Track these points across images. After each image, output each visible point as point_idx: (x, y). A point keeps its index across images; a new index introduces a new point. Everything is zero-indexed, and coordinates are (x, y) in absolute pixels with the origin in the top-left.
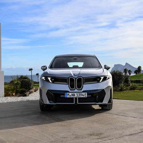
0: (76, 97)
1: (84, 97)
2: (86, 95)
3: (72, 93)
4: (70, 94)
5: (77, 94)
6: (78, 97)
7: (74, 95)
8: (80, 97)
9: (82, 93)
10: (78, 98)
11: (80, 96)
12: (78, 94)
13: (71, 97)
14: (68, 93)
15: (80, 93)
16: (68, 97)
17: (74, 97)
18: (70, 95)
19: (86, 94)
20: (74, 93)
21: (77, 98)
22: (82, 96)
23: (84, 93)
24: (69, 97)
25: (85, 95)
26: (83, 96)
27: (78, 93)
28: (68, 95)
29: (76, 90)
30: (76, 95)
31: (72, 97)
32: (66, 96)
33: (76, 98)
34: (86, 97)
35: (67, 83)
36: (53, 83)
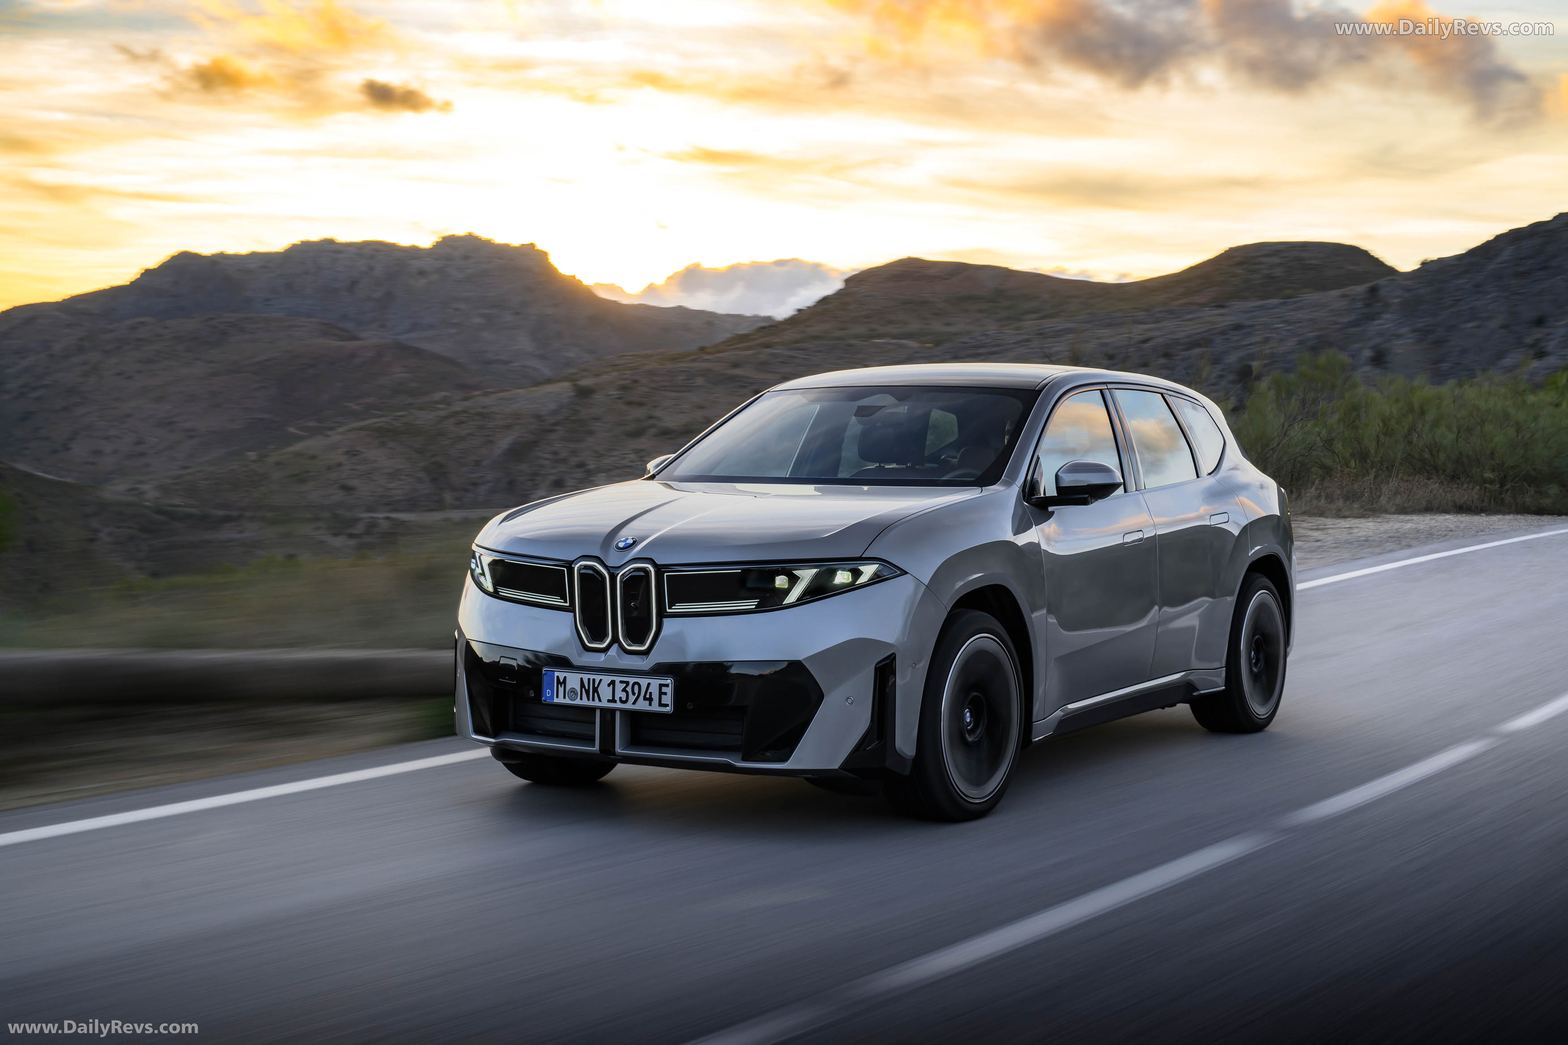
0: (605, 704)
1: (655, 707)
2: (668, 699)
3: (586, 677)
4: (573, 680)
5: (613, 683)
6: (619, 705)
7: (595, 690)
8: (629, 706)
9: (644, 682)
10: (623, 712)
11: (632, 698)
12: (619, 687)
13: (578, 702)
14: (562, 675)
15: (632, 680)
16: (560, 700)
17: (591, 703)
18: (573, 691)
19: (669, 690)
20: (598, 678)
21: (613, 711)
22: (642, 705)
23: (655, 683)
24: (567, 701)
25: (661, 694)
26: (650, 700)
27: (617, 679)
28: (561, 689)
29: (611, 660)
30: (605, 692)
31: (585, 702)
32: (547, 693)
33: (608, 714)
34: (668, 709)
35: (567, 603)
36: (495, 595)
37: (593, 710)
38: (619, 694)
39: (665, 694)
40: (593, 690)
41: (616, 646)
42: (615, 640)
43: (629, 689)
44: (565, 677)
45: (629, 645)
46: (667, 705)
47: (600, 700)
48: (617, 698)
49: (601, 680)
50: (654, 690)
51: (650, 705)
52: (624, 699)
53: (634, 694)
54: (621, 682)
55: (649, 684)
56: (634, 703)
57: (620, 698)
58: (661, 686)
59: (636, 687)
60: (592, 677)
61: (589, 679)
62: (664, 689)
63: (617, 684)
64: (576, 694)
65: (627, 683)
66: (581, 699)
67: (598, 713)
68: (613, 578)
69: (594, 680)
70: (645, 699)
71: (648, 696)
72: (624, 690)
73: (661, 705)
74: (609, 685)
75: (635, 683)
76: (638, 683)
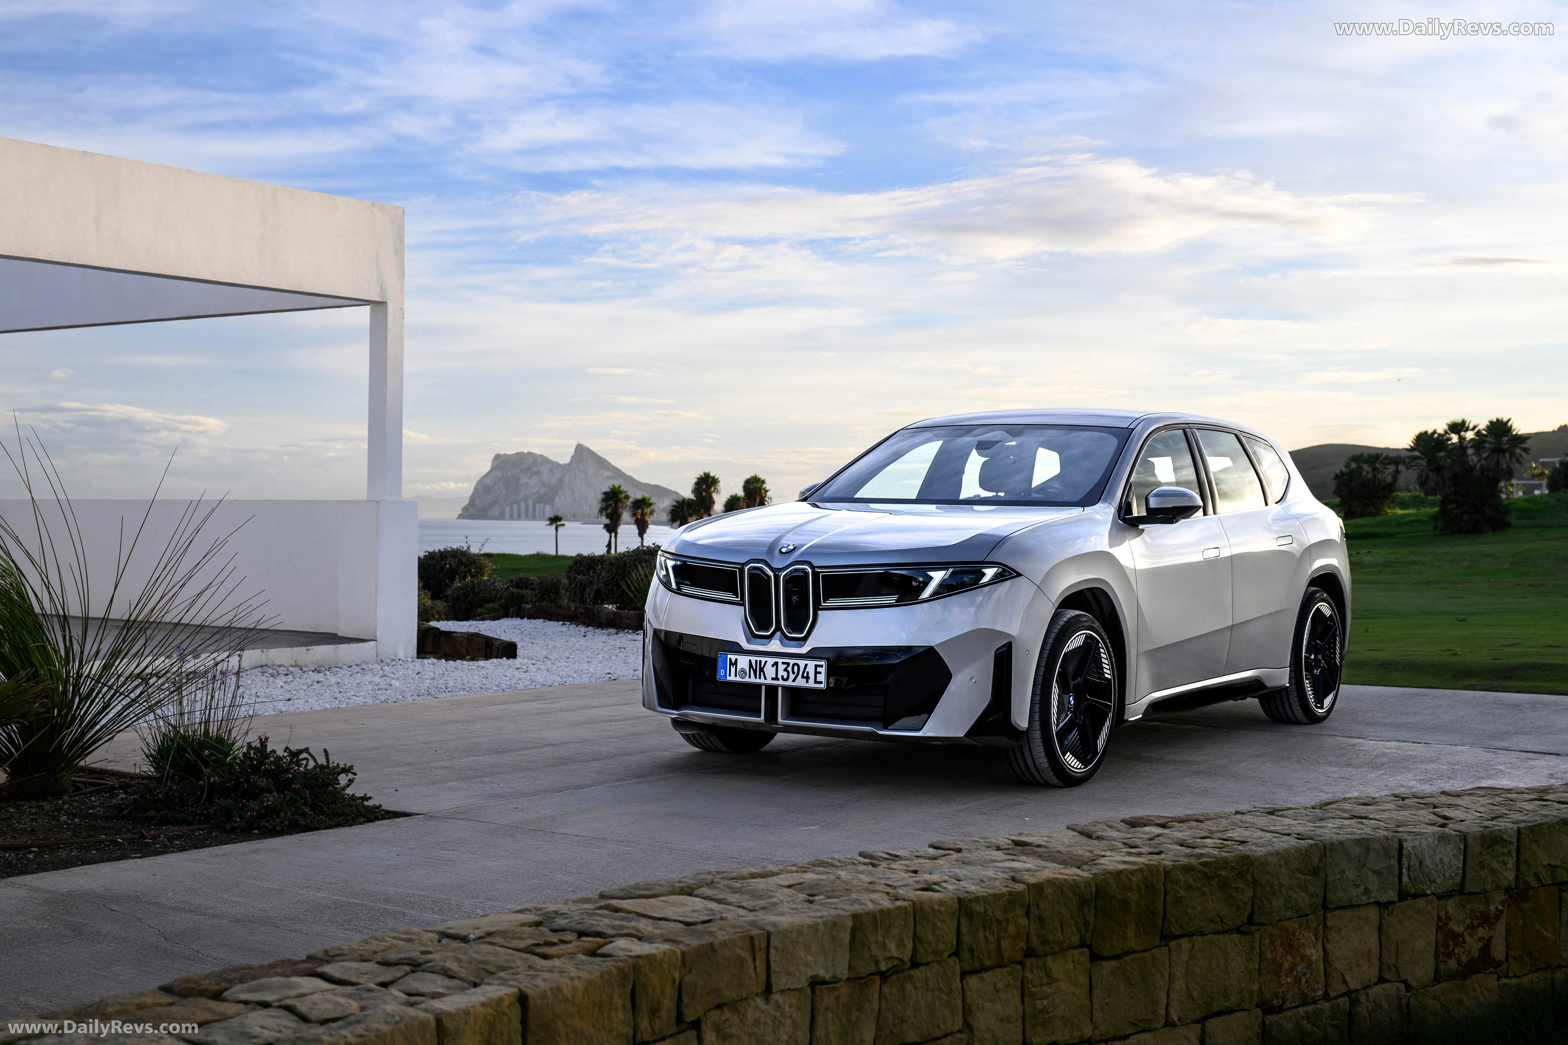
0: (769, 681)
1: (811, 684)
2: (822, 677)
3: (753, 659)
4: (743, 662)
5: (776, 664)
6: (781, 682)
7: (762, 670)
8: (789, 683)
9: (802, 663)
10: (784, 687)
11: (792, 676)
12: (781, 667)
13: (747, 680)
14: (733, 657)
15: (792, 662)
16: (732, 678)
17: (758, 681)
18: (743, 670)
19: (823, 670)
20: (763, 659)
21: (776, 687)
22: (800, 682)
23: (811, 664)
24: (738, 679)
25: (816, 673)
26: (807, 678)
27: (780, 661)
28: (733, 669)
29: (775, 645)
30: (770, 671)
31: (753, 680)
32: (722, 672)
33: (772, 690)
34: (822, 686)
35: (738, 597)
36: (678, 592)
37: (758, 686)
38: (781, 673)
39: (820, 673)
40: (760, 670)
41: (778, 634)
42: (778, 628)
43: (790, 669)
44: (736, 660)
45: (789, 633)
46: (821, 683)
47: (765, 678)
48: (779, 676)
49: (766, 662)
50: (811, 670)
51: (807, 682)
52: (785, 677)
53: (793, 673)
54: (783, 663)
55: (806, 665)
56: (794, 680)
57: (782, 676)
58: (816, 666)
59: (796, 667)
60: (759, 659)
61: (756, 661)
62: (819, 669)
63: (780, 665)
64: (746, 673)
65: (788, 664)
66: (750, 677)
67: (763, 687)
68: (777, 578)
69: (760, 661)
70: (803, 677)
71: (805, 675)
72: (785, 670)
73: (816, 682)
74: (773, 666)
75: (794, 664)
76: (797, 665)
